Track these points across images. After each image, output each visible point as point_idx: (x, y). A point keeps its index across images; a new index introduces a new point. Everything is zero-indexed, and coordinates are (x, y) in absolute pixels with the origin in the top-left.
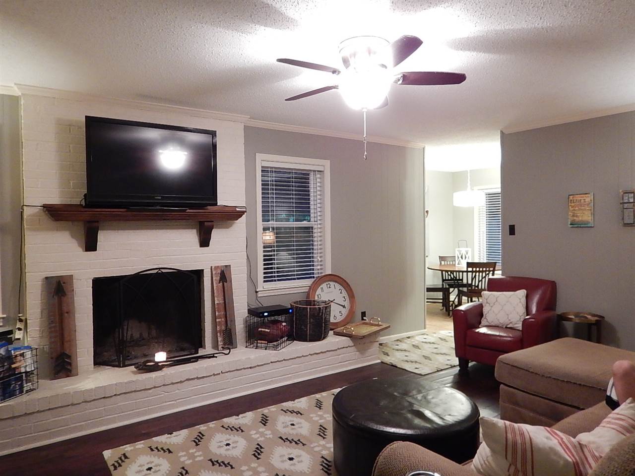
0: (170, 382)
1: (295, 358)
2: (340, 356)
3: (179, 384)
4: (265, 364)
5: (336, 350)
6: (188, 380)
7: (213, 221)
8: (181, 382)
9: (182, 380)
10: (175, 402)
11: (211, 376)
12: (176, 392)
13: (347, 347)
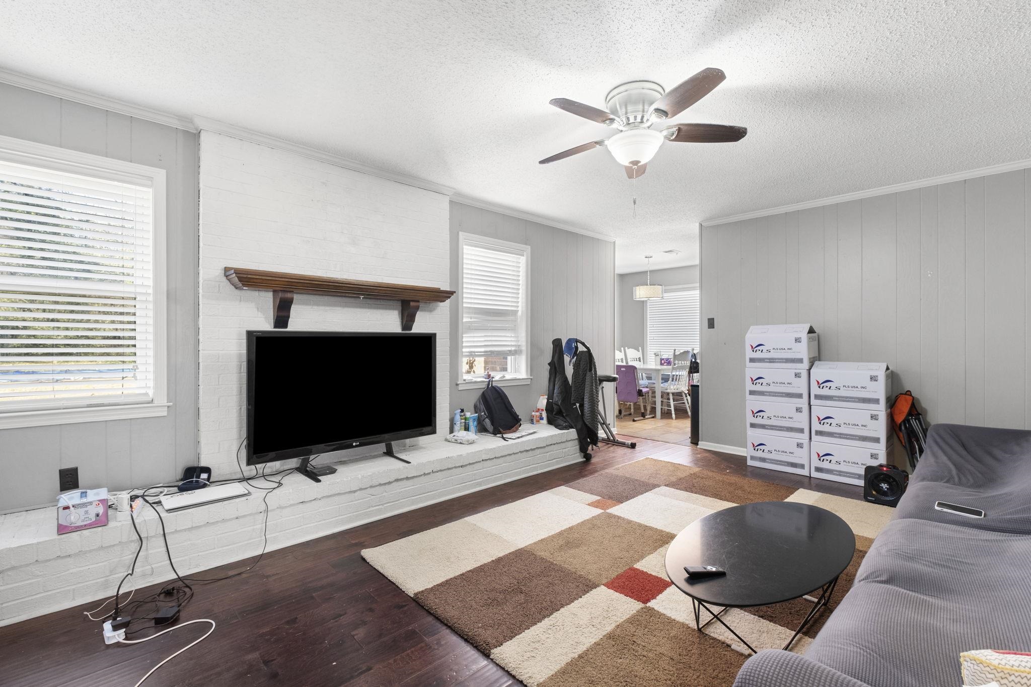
0: (377, 483)
1: (506, 456)
2: (548, 454)
3: (387, 486)
4: (477, 462)
5: (544, 447)
6: (397, 480)
7: (418, 301)
8: (390, 483)
9: (391, 480)
10: (383, 507)
11: (421, 475)
12: (384, 494)
13: (554, 444)
